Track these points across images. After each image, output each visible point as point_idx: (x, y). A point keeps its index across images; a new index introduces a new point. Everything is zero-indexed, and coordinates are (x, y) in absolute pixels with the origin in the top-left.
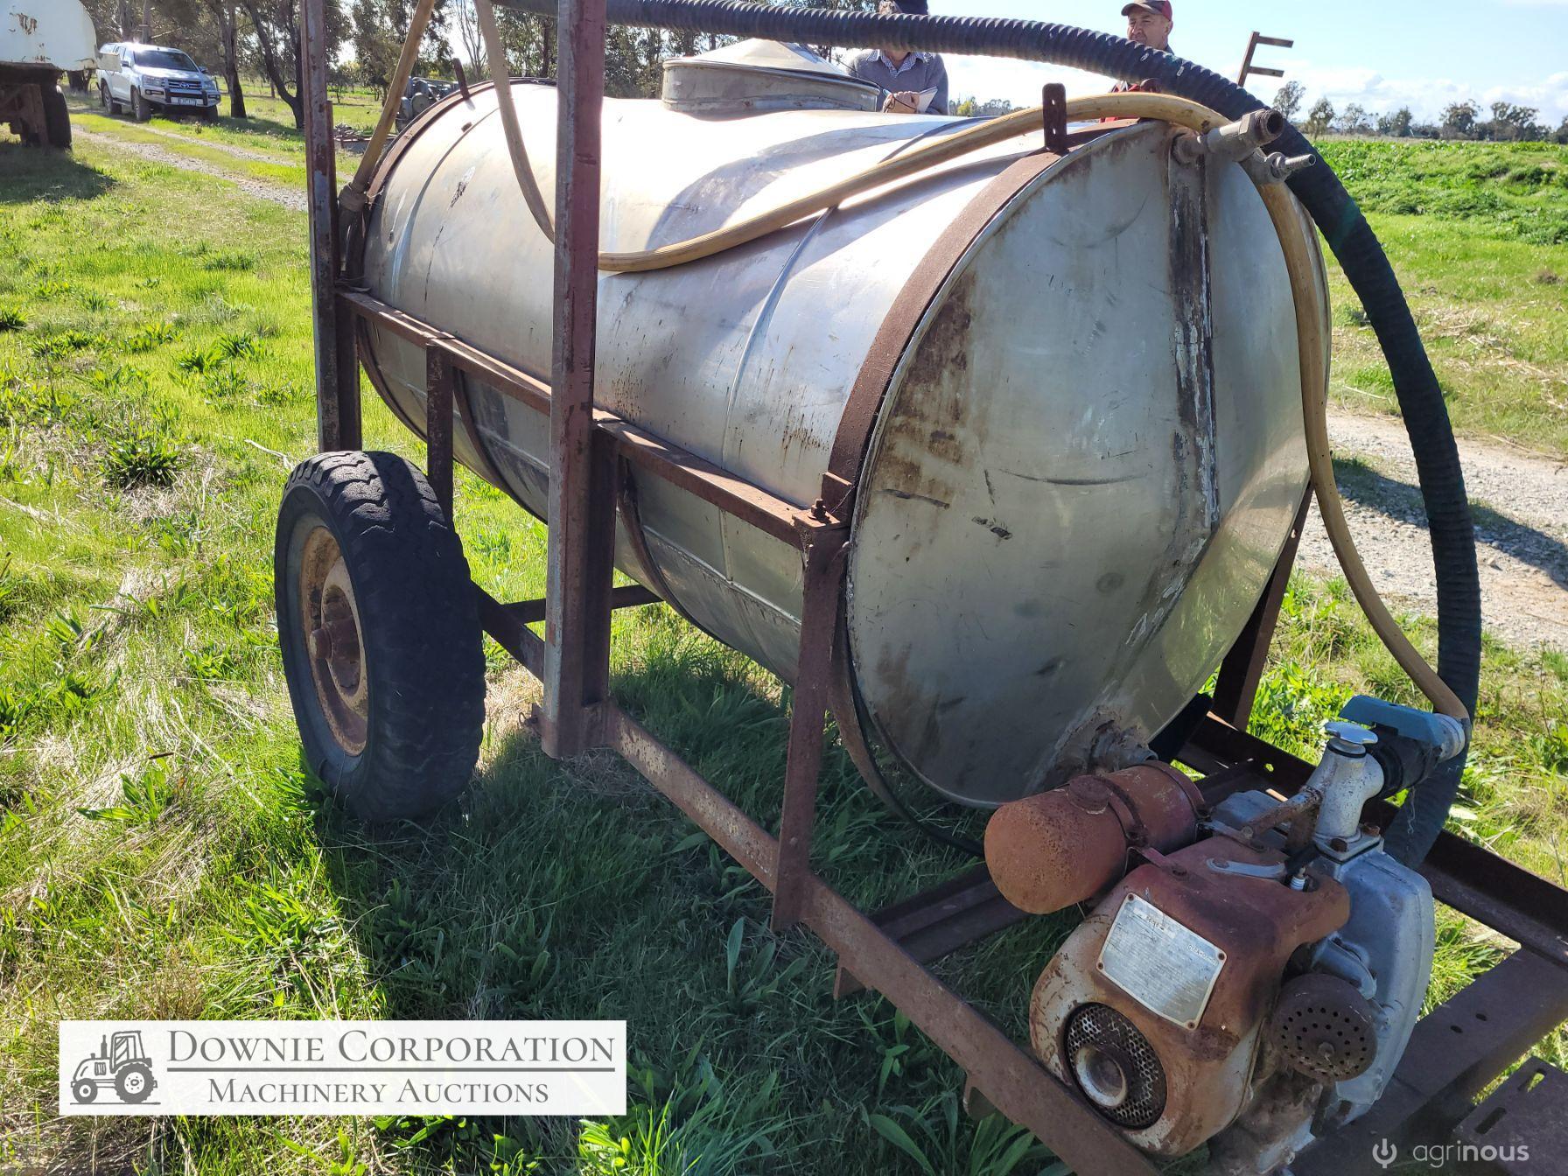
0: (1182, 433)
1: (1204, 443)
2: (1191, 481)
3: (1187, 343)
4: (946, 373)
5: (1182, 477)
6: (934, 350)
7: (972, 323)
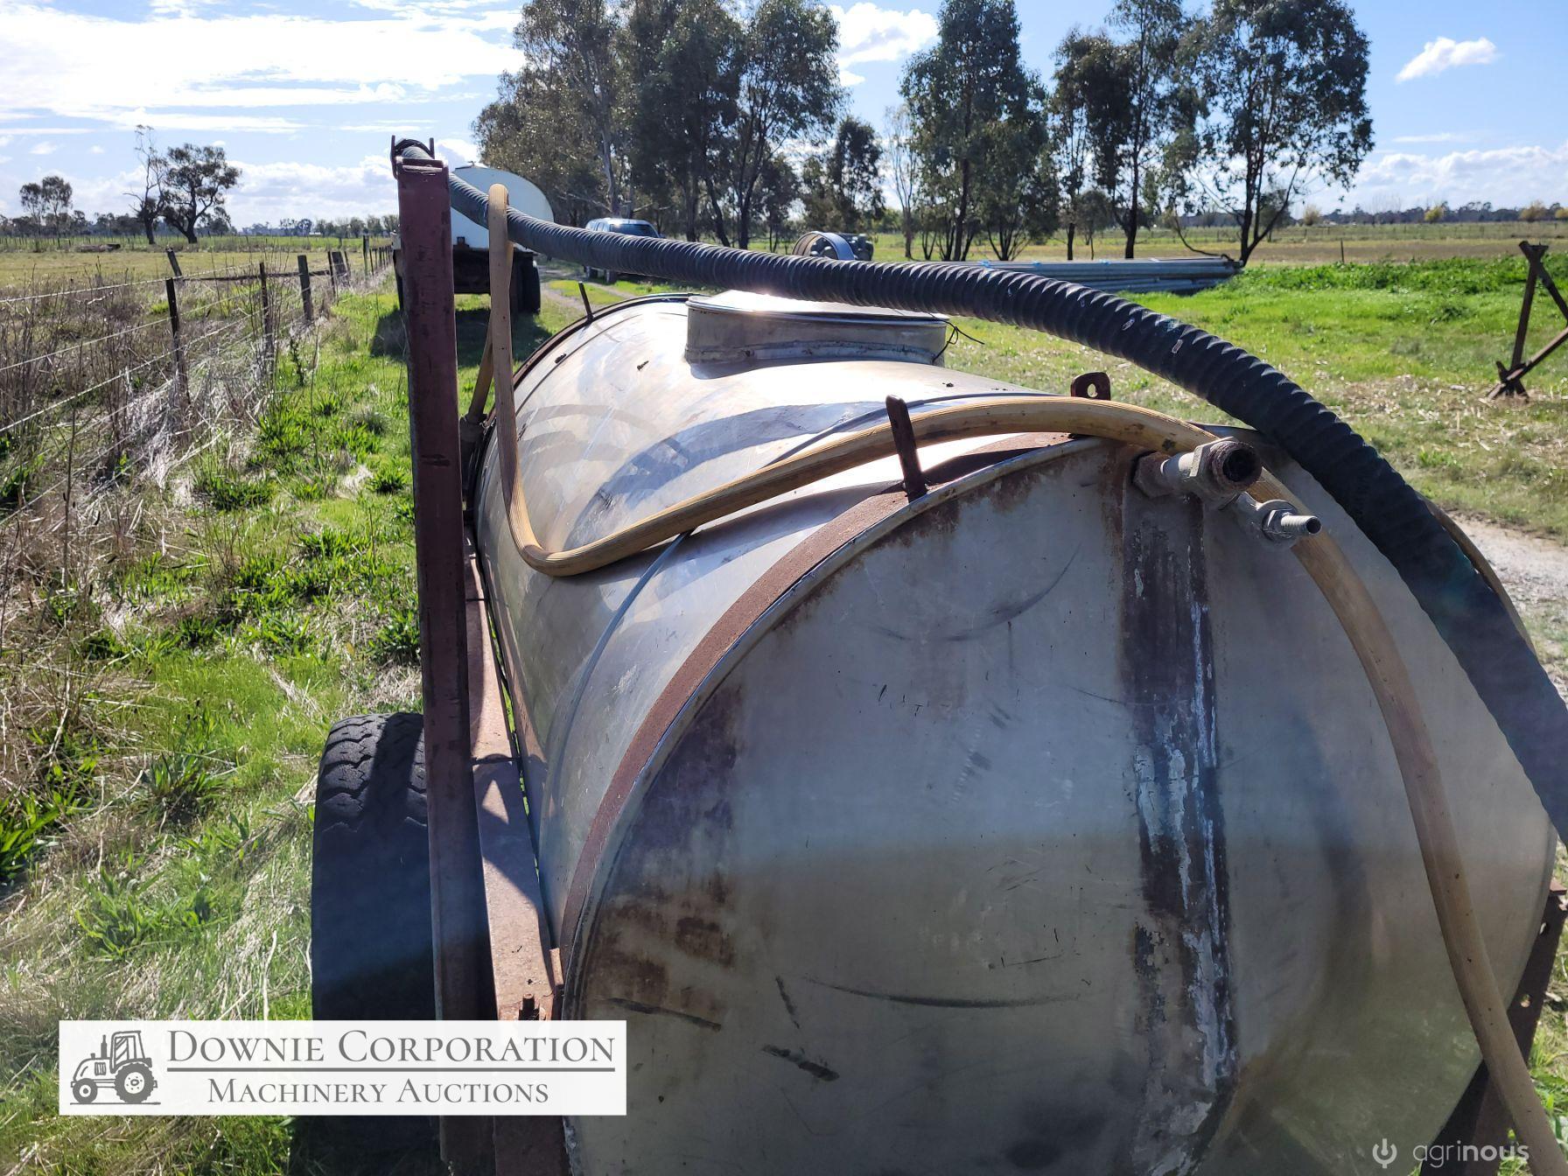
0: (1151, 925)
1: (1201, 945)
2: (1172, 1007)
3: (1162, 778)
4: (697, 834)
5: (1154, 1002)
6: (676, 801)
7: (738, 760)
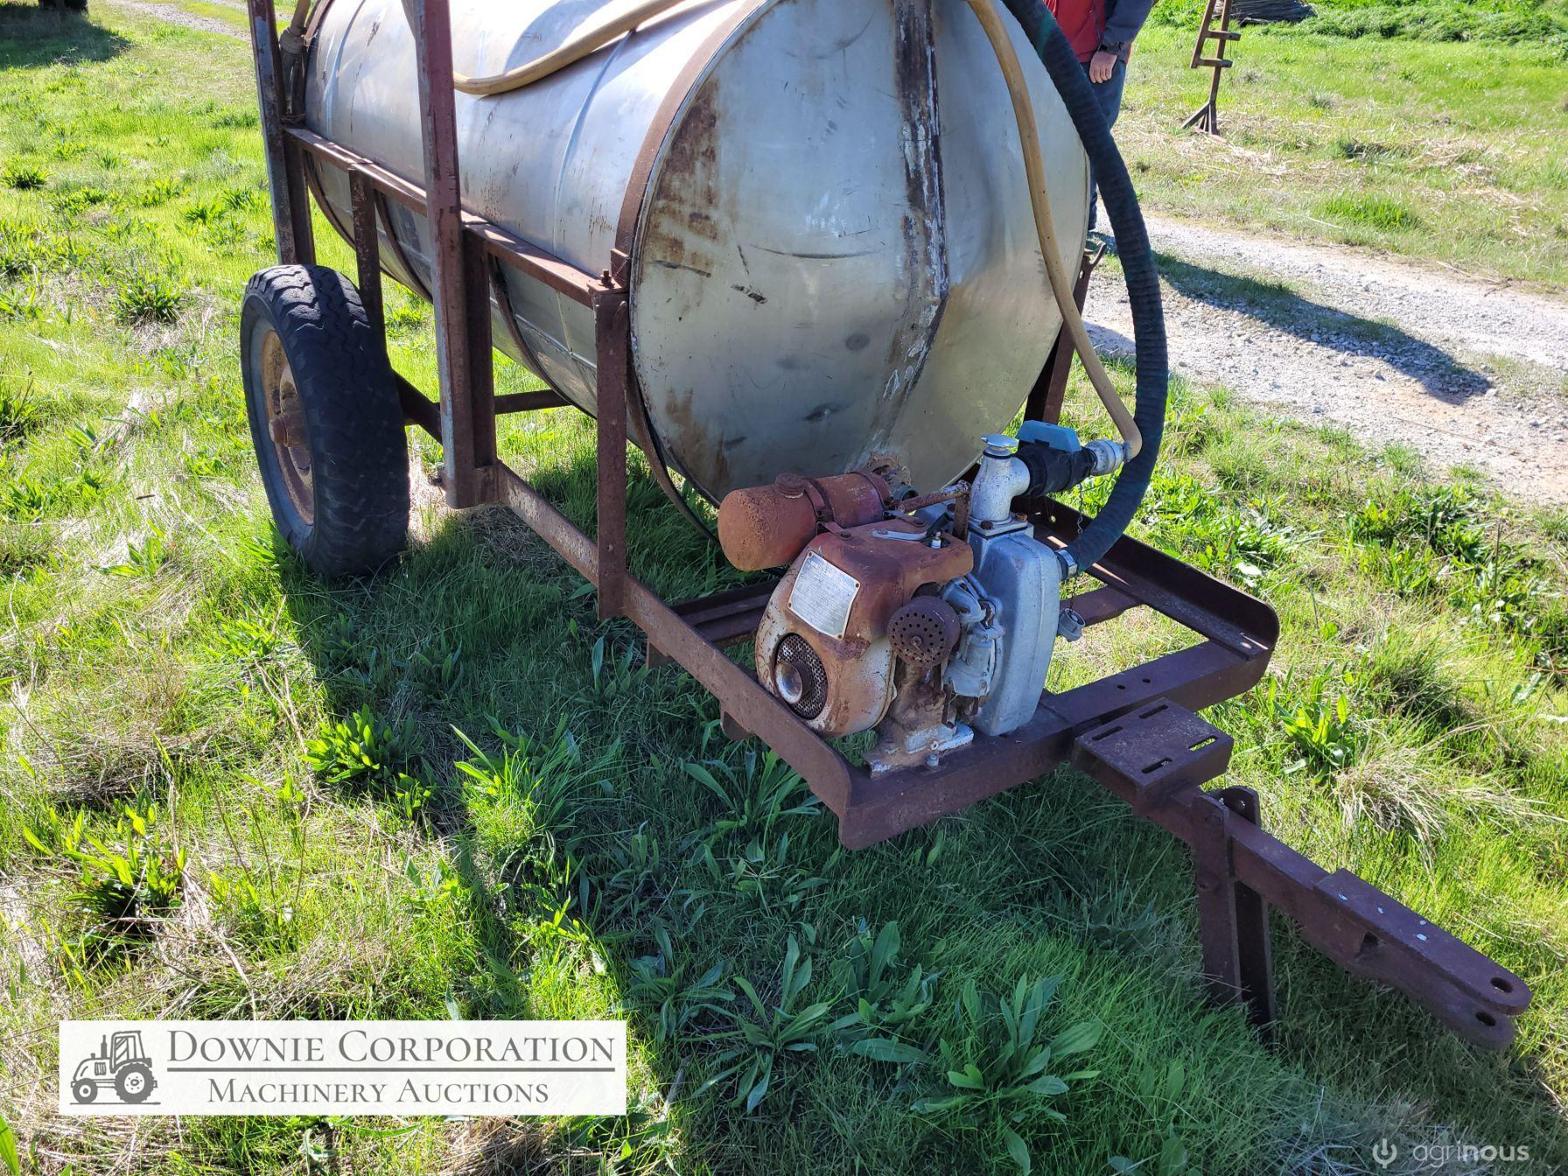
0: (911, 215)
1: (933, 226)
2: (920, 257)
3: (915, 139)
4: (698, 165)
5: (912, 253)
6: (687, 146)
7: (718, 123)
